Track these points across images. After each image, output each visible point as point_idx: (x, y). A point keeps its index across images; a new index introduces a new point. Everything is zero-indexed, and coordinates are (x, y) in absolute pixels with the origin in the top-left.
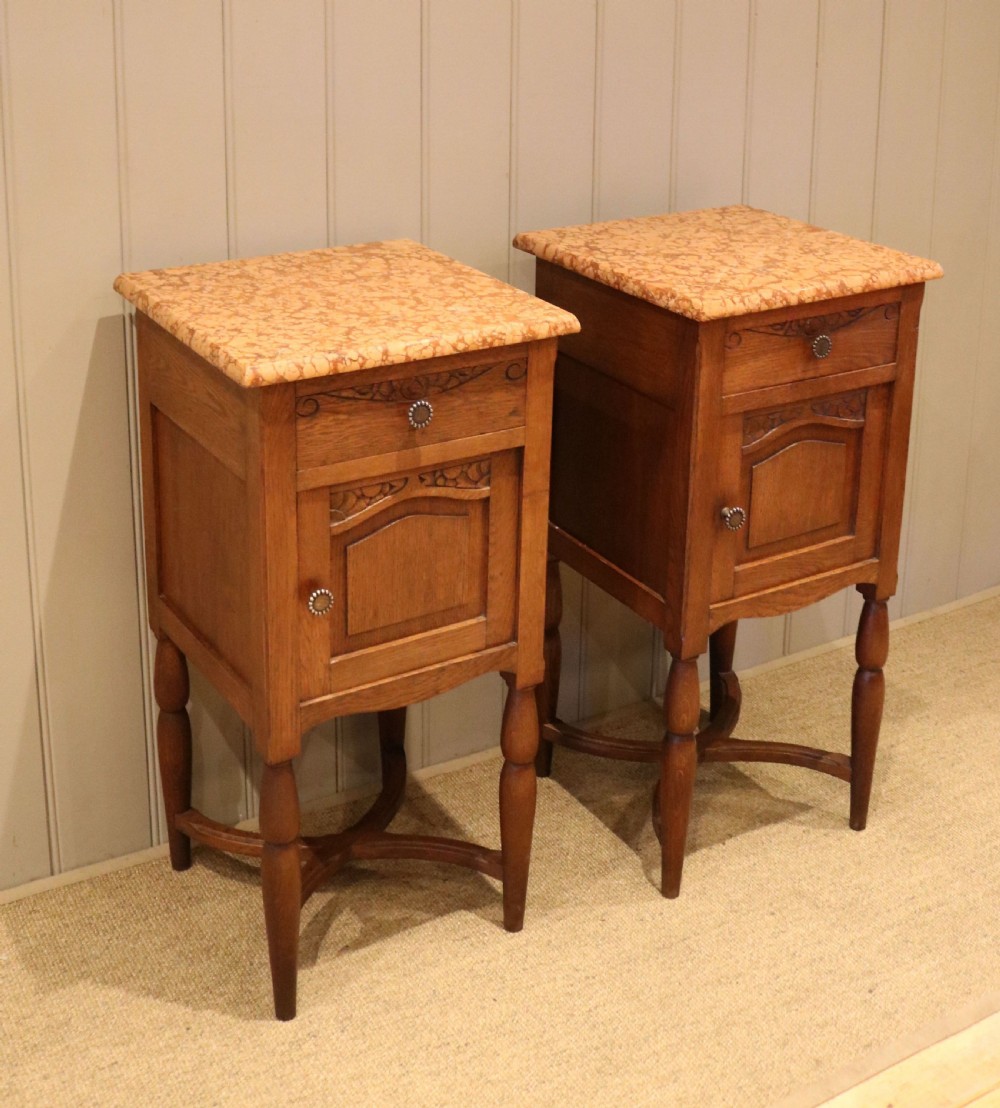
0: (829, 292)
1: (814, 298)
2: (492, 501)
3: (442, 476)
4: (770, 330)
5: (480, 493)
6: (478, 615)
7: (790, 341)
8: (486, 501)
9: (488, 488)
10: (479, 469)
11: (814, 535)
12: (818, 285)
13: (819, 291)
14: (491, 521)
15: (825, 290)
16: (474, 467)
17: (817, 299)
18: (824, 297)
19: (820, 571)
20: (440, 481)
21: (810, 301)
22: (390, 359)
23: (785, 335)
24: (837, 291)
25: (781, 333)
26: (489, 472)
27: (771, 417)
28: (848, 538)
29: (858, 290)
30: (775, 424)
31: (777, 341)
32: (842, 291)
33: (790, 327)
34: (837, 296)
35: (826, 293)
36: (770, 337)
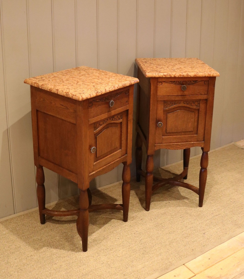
0: (183, 75)
1: (179, 76)
2: (122, 123)
3: (114, 118)
4: (170, 82)
5: (120, 121)
6: (120, 149)
7: (176, 86)
8: (121, 123)
9: (122, 120)
10: (120, 116)
11: (185, 132)
12: (180, 73)
13: (180, 75)
14: (122, 127)
15: (182, 75)
16: (119, 115)
17: (180, 77)
18: (181, 77)
19: (187, 142)
20: (113, 119)
21: (178, 77)
22: (107, 91)
23: (175, 84)
25: (174, 83)
26: (122, 116)
27: (172, 103)
28: (196, 135)
29: (193, 76)
30: (173, 104)
31: (173, 85)
32: (187, 76)
33: (176, 82)
34: (186, 77)
35: (182, 76)
36: (171, 84)
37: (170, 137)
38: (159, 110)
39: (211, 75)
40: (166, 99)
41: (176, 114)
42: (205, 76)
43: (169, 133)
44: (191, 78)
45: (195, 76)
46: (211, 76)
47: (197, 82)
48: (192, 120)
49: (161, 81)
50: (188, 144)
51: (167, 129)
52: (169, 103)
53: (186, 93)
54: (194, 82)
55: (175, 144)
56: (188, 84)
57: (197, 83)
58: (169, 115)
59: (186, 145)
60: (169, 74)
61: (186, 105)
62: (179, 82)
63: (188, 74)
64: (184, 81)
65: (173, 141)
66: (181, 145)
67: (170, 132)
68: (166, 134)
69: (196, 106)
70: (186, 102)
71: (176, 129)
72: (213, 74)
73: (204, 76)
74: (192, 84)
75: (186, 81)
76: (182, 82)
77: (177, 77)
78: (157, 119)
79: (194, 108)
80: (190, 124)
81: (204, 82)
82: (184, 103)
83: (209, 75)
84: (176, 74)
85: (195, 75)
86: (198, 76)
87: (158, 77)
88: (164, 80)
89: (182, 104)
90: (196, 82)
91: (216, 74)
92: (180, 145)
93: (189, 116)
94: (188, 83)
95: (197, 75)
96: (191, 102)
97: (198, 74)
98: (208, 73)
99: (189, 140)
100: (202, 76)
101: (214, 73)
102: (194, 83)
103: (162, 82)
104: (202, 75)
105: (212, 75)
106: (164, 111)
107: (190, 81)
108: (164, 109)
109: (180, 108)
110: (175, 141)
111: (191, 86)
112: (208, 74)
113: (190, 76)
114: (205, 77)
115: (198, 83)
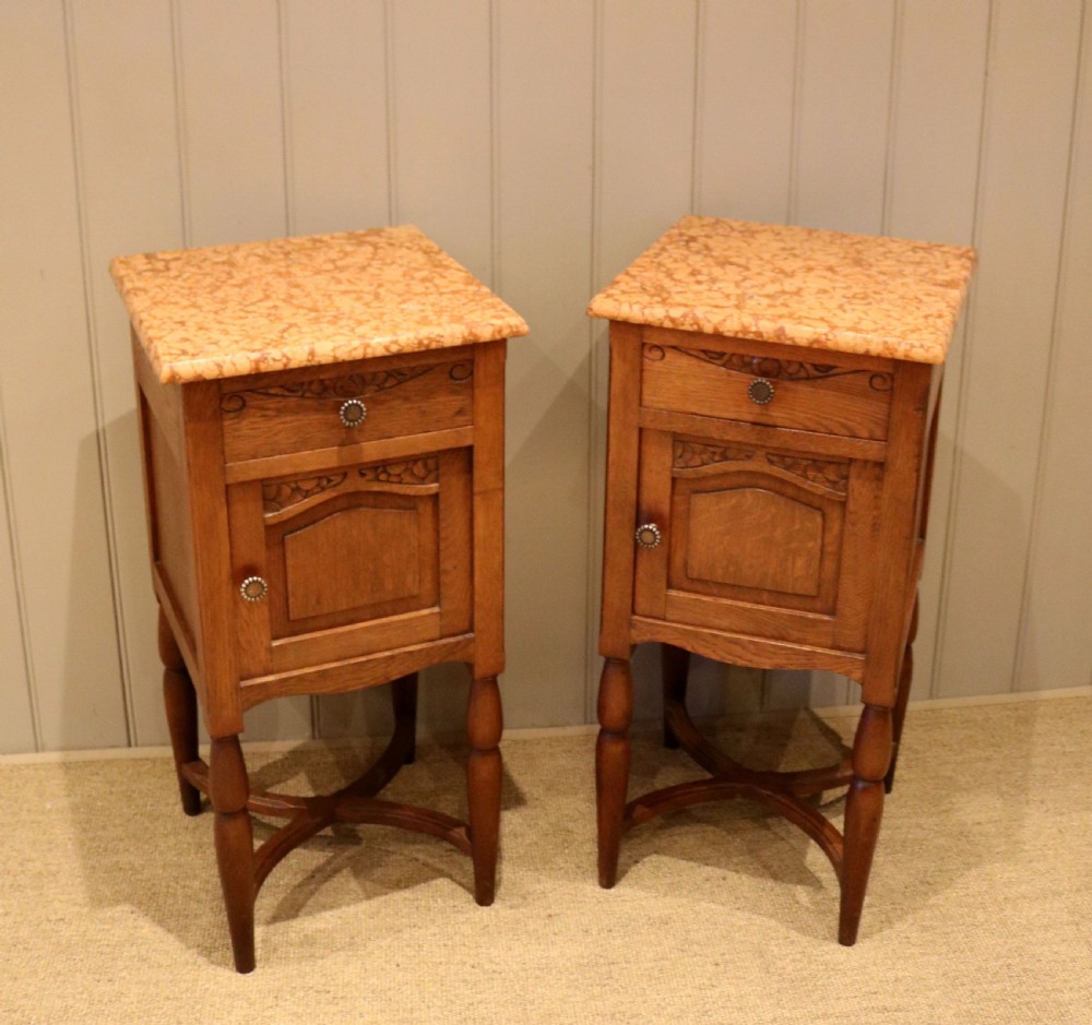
0: (759, 334)
1: (737, 332)
4: (703, 356)
11: (780, 596)
12: (748, 322)
13: (745, 330)
15: (754, 329)
17: (740, 335)
18: (750, 336)
23: (724, 365)
24: (771, 335)
25: (718, 362)
27: (711, 449)
28: (826, 618)
29: (803, 342)
30: (717, 458)
31: (713, 370)
32: (778, 337)
33: (730, 360)
34: (771, 341)
35: (755, 333)
36: (704, 364)
37: (705, 599)
38: (651, 471)
39: (896, 350)
40: (679, 427)
41: (734, 501)
42: (867, 352)
43: (699, 580)
44: (795, 348)
45: (816, 346)
46: (900, 355)
47: (835, 371)
48: (810, 545)
49: (656, 343)
50: (783, 652)
51: (690, 562)
52: (697, 446)
53: (777, 414)
54: (817, 369)
55: (726, 639)
56: (791, 374)
57: (831, 379)
58: (702, 503)
59: (775, 653)
60: (694, 315)
61: (777, 471)
62: (743, 361)
63: (782, 330)
64: (766, 359)
65: (717, 622)
66: (752, 647)
67: (703, 577)
68: (686, 584)
69: (827, 484)
70: (782, 456)
71: (732, 569)
72: (912, 346)
73: (861, 350)
74: (808, 378)
75: (777, 360)
76: (759, 364)
77: (727, 334)
78: (644, 507)
79: (819, 492)
80: (800, 563)
81: (871, 379)
82: (771, 462)
83: (888, 349)
84: (725, 320)
85: (817, 341)
86: (830, 345)
87: (643, 322)
88: (674, 342)
89: (758, 465)
90: (828, 371)
91: (927, 351)
92: (743, 648)
93: (797, 526)
94: (790, 371)
95: (828, 340)
96: (805, 463)
97: (831, 337)
98: (887, 339)
99: (791, 631)
100: (850, 351)
101: (917, 344)
102: (817, 373)
103: (665, 350)
104: (852, 343)
105: (906, 350)
106: (674, 480)
107: (801, 365)
108: (672, 472)
109: (752, 480)
110: (725, 623)
111: (803, 389)
112: (886, 343)
113: (792, 339)
114: (867, 356)
115: (836, 378)
